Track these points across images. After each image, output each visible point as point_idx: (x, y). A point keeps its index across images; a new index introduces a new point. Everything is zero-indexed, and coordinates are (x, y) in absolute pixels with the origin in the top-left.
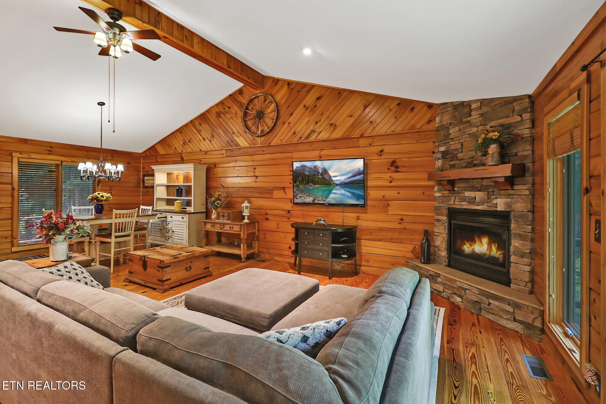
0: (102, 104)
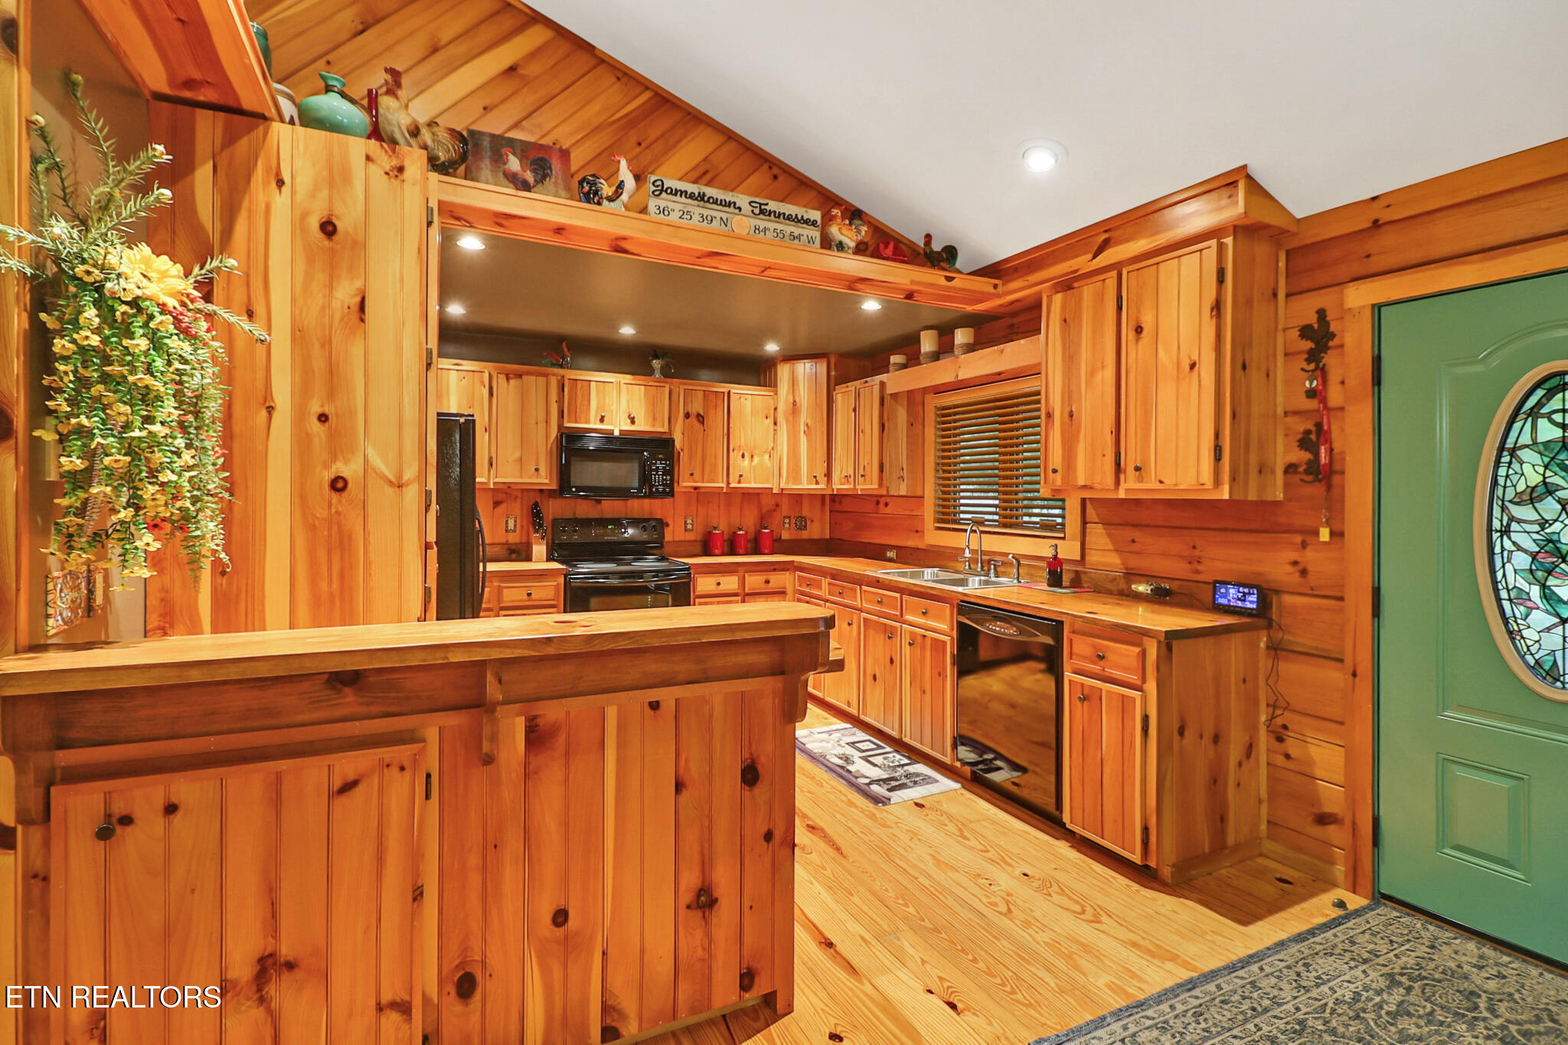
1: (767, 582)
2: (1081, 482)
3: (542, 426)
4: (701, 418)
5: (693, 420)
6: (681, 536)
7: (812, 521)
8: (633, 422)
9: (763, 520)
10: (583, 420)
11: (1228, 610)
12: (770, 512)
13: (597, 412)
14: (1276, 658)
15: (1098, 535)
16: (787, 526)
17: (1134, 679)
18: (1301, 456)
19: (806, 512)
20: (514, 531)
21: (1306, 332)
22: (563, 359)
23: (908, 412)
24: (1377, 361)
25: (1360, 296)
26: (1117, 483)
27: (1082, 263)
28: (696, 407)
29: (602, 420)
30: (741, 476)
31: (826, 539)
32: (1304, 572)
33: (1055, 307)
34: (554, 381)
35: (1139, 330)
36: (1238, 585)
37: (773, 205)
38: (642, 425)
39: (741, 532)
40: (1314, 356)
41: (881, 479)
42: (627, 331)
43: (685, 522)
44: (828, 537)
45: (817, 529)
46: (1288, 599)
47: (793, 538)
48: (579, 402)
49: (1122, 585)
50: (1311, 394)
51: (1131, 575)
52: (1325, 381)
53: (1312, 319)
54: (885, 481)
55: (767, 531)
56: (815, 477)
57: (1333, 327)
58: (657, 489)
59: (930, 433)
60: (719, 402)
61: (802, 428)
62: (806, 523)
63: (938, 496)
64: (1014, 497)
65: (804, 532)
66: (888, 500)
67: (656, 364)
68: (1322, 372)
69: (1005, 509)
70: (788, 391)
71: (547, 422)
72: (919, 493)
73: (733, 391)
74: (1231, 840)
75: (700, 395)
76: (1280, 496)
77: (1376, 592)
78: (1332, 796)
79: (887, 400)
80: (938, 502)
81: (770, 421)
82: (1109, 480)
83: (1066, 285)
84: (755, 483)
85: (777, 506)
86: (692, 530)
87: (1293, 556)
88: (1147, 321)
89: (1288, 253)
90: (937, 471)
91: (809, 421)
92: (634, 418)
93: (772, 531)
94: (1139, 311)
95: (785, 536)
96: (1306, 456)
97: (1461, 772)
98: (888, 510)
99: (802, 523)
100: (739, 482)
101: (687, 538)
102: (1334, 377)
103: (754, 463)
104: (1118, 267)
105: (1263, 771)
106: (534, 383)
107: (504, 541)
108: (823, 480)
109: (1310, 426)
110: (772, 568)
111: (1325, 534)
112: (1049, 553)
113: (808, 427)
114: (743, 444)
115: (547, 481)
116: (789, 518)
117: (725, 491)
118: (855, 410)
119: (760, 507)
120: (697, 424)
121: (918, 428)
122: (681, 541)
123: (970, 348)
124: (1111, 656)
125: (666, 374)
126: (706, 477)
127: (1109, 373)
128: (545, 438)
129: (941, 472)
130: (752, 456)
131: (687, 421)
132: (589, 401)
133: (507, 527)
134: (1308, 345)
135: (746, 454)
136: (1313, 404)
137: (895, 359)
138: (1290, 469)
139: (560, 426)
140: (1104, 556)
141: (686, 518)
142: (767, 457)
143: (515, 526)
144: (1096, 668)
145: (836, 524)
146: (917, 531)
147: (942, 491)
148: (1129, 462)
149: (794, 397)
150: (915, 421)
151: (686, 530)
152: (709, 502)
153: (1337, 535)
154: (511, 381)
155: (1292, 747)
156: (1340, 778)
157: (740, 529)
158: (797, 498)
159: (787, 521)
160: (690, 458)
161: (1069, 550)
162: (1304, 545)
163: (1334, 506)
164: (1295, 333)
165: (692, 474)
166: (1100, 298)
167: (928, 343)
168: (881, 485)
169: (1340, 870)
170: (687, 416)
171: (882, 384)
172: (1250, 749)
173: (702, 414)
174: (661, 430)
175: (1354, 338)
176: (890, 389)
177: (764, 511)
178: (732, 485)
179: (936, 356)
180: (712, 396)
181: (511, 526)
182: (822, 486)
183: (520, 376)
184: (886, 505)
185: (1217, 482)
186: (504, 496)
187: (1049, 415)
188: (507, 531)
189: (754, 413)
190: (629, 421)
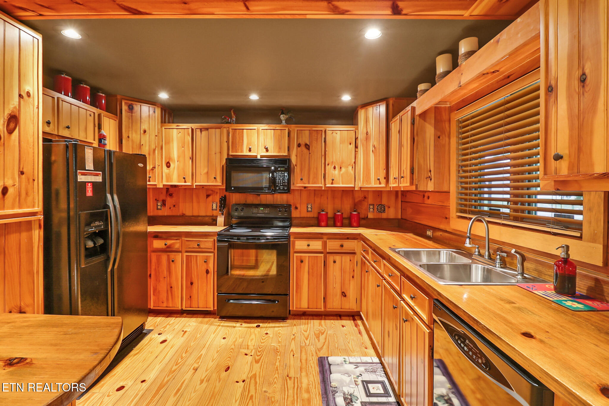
1: (342, 246)
3: (218, 155)
4: (307, 147)
5: (303, 148)
6: (304, 214)
7: (389, 207)
8: (267, 150)
9: (356, 206)
10: (240, 151)
12: (360, 202)
13: (247, 146)
16: (371, 210)
19: (384, 201)
20: (216, 210)
22: (231, 119)
23: (435, 128)
28: (305, 139)
29: (250, 150)
30: (333, 180)
31: (398, 219)
34: (225, 131)
38: (272, 152)
39: (339, 213)
41: (412, 179)
42: (254, 97)
43: (307, 207)
44: (400, 217)
45: (391, 213)
47: (375, 217)
48: (237, 141)
54: (414, 181)
55: (355, 213)
56: (379, 179)
58: (279, 188)
59: (454, 142)
60: (319, 136)
61: (371, 148)
62: (384, 208)
63: (459, 191)
64: (525, 191)
65: (383, 214)
66: (430, 194)
67: (282, 117)
69: (516, 203)
70: (364, 126)
71: (220, 153)
72: (446, 189)
73: (328, 129)
75: (307, 133)
79: (417, 119)
80: (460, 196)
81: (353, 146)
84: (343, 184)
85: (365, 198)
86: (311, 211)
90: (459, 171)
91: (375, 143)
92: (267, 148)
93: (359, 213)
95: (370, 216)
98: (429, 202)
99: (382, 208)
100: (332, 184)
101: (308, 216)
103: (341, 172)
106: (215, 133)
107: (212, 215)
108: (383, 181)
110: (347, 237)
113: (375, 148)
114: (334, 161)
115: (220, 184)
116: (373, 205)
117: (323, 189)
118: (399, 132)
119: (354, 198)
120: (305, 150)
121: (444, 140)
122: (304, 218)
125: (288, 122)
126: (311, 181)
128: (219, 162)
129: (461, 172)
130: (341, 168)
131: (299, 149)
132: (243, 140)
133: (213, 208)
135: (337, 167)
137: (421, 87)
139: (228, 155)
141: (307, 204)
142: (350, 168)
143: (216, 207)
145: (404, 209)
146: (446, 218)
147: (463, 187)
149: (367, 129)
150: (442, 134)
151: (308, 211)
152: (321, 196)
154: (203, 132)
157: (338, 212)
158: (378, 193)
159: (371, 207)
160: (301, 170)
165: (302, 179)
167: (442, 65)
168: (412, 183)
170: (299, 145)
171: (413, 109)
173: (308, 144)
174: (284, 154)
176: (419, 112)
177: (356, 201)
178: (327, 185)
180: (314, 134)
181: (214, 207)
182: (383, 185)
183: (207, 129)
184: (428, 198)
186: (211, 192)
188: (212, 210)
189: (342, 142)
190: (265, 150)
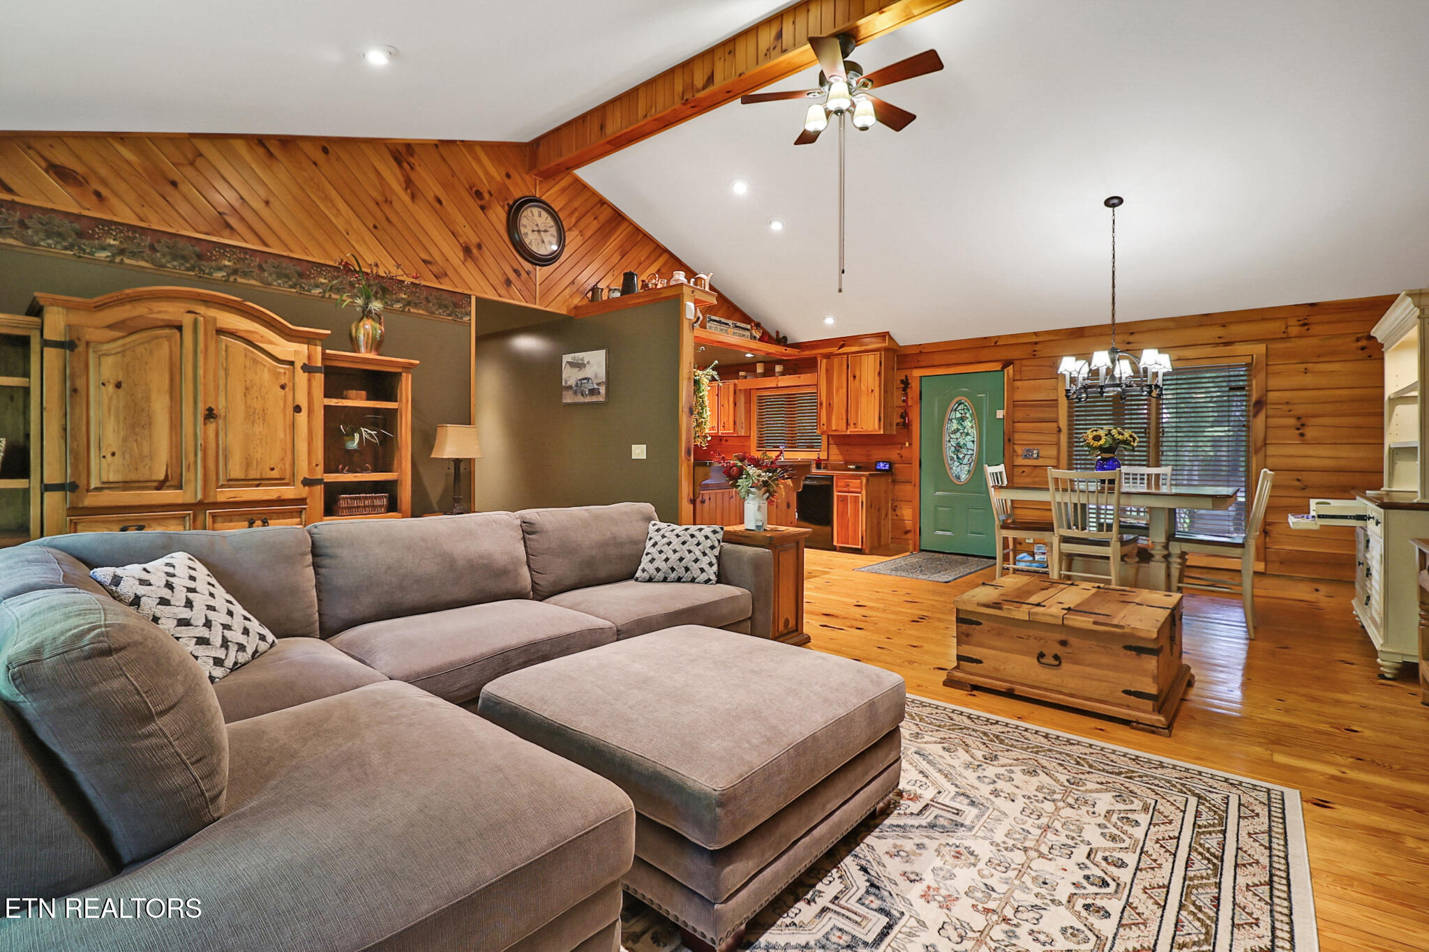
0: (1113, 202)
2: (834, 429)
11: (880, 470)
14: (894, 485)
15: (834, 449)
17: (859, 490)
18: (900, 420)
21: (902, 381)
23: (746, 396)
24: (921, 392)
25: (917, 373)
26: (847, 429)
27: (834, 350)
32: (901, 457)
33: (823, 364)
35: (855, 377)
36: (883, 462)
37: (739, 324)
40: (905, 389)
41: (734, 428)
46: (897, 465)
49: (844, 467)
50: (904, 401)
51: (847, 463)
52: (907, 398)
53: (904, 378)
54: (736, 429)
57: (910, 381)
59: (754, 407)
63: (757, 435)
68: (906, 395)
69: (790, 441)
72: (748, 435)
74: (882, 543)
76: (895, 433)
77: (920, 461)
78: (909, 524)
79: (737, 391)
80: (757, 439)
82: (844, 428)
83: (828, 356)
87: (899, 452)
88: (857, 374)
89: (898, 356)
90: (757, 424)
94: (854, 370)
96: (902, 420)
97: (940, 509)
102: (910, 396)
104: (847, 354)
105: (890, 521)
109: (903, 411)
111: (907, 444)
112: (816, 457)
118: (718, 395)
121: (750, 405)
123: (783, 374)
124: (851, 485)
127: (845, 390)
129: (759, 425)
134: (903, 386)
136: (904, 404)
137: (743, 373)
138: (898, 424)
140: (836, 456)
144: (846, 489)
147: (759, 434)
148: (851, 422)
150: (748, 402)
153: (910, 444)
155: (898, 512)
156: (911, 518)
161: (823, 456)
162: (901, 448)
163: (909, 436)
164: (899, 382)
166: (841, 364)
167: (760, 369)
168: (734, 431)
169: (911, 547)
171: (735, 385)
172: (887, 514)
175: (915, 385)
176: (739, 387)
179: (765, 375)
185: (880, 428)
187: (821, 404)
